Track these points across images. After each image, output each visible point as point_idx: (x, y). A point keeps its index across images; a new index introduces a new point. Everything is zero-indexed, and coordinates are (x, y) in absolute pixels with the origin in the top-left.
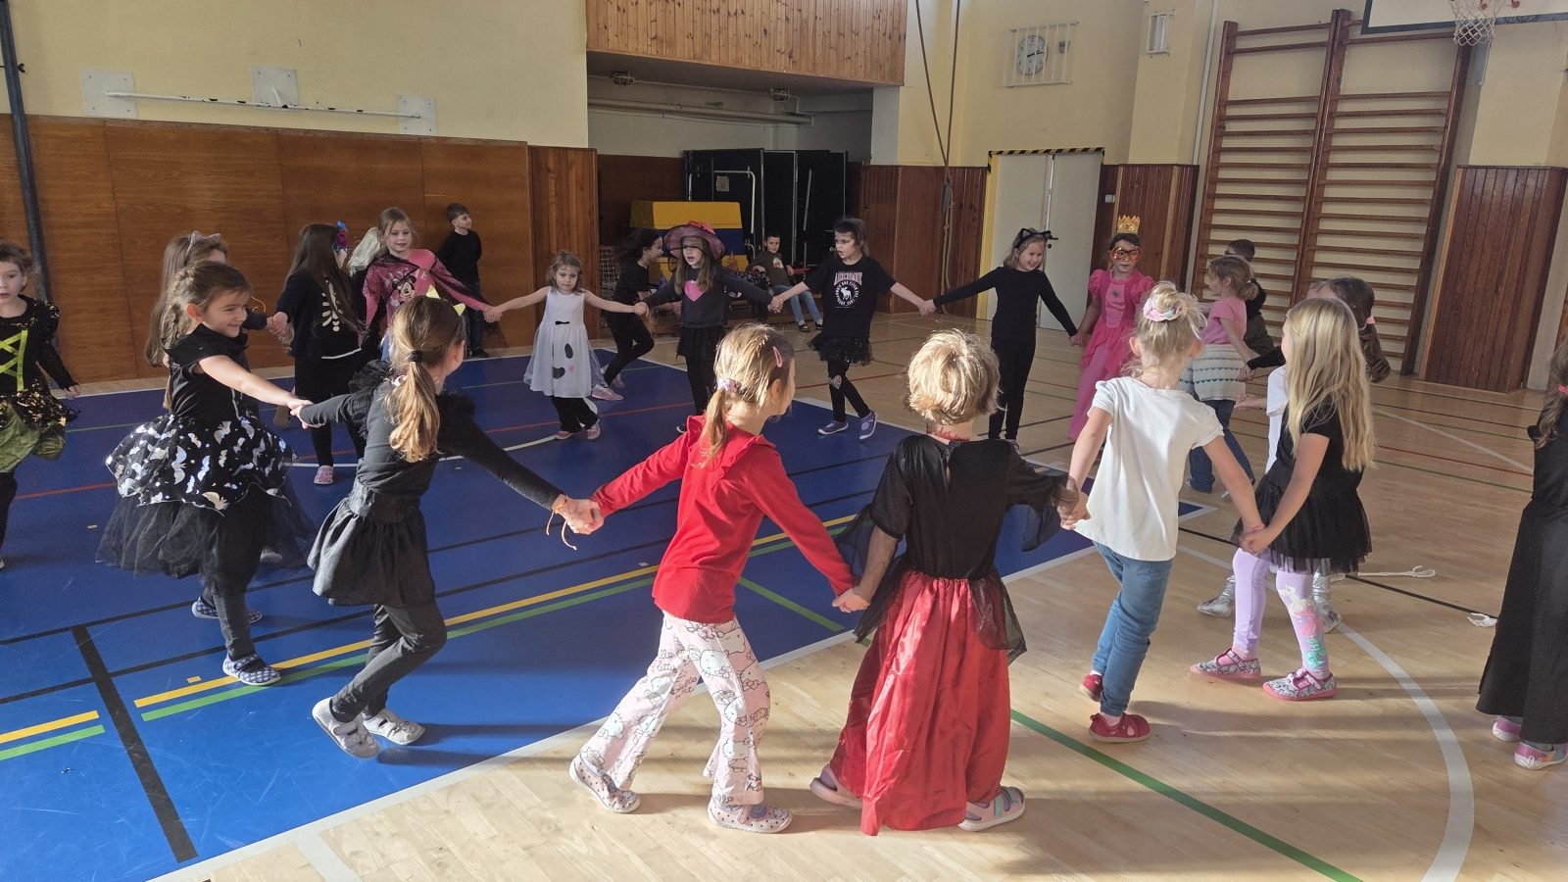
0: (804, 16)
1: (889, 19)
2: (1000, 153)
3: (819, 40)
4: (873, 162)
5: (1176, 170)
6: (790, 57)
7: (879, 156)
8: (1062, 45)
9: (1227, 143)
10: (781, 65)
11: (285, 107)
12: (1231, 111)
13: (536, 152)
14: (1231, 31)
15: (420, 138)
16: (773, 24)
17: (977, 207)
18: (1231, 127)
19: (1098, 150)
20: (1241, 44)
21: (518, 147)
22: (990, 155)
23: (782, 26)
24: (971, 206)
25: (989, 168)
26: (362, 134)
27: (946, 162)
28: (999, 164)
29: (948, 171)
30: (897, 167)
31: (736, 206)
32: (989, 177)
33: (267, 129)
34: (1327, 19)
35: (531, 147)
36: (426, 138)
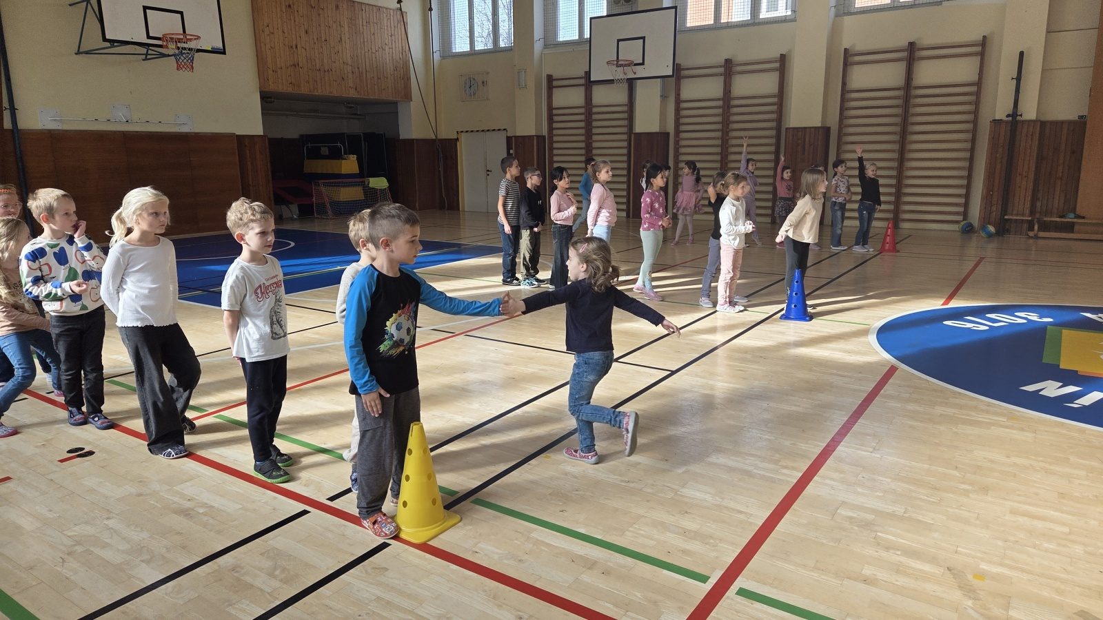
0: (361, 69)
1: (402, 71)
2: (462, 132)
3: (369, 81)
4: (401, 137)
5: (535, 137)
6: (356, 89)
7: (404, 135)
8: (483, 83)
9: (555, 125)
10: (352, 94)
11: (127, 121)
12: (555, 112)
13: (240, 138)
14: (550, 79)
15: (187, 133)
16: (346, 75)
17: (455, 157)
18: (556, 118)
19: (504, 130)
20: (555, 83)
21: (232, 136)
22: (458, 133)
23: (350, 75)
24: (452, 157)
25: (458, 139)
26: (161, 133)
27: (436, 137)
28: (463, 137)
29: (438, 141)
30: (413, 140)
32: (458, 143)
33: (118, 131)
34: (583, 74)
35: (237, 135)
36: (189, 133)
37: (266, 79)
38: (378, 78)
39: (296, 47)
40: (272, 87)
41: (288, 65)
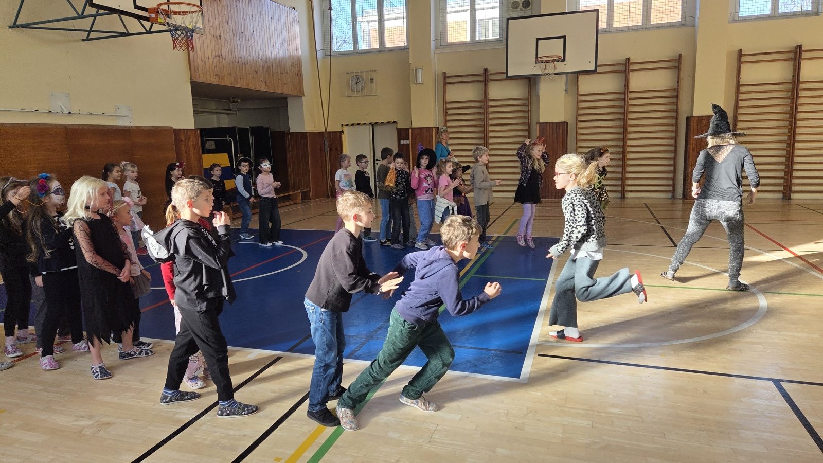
1: (297, 67)
2: (347, 125)
3: (275, 75)
4: (291, 131)
6: (266, 84)
7: (294, 128)
8: (371, 79)
9: (449, 118)
10: (263, 88)
11: (70, 113)
12: (449, 105)
13: (177, 131)
14: (445, 76)
15: (129, 127)
16: (258, 69)
17: (339, 148)
18: (450, 112)
19: (394, 122)
20: (449, 80)
21: (170, 129)
22: (342, 125)
23: (261, 69)
24: (336, 149)
25: (342, 132)
26: (104, 126)
27: (326, 130)
28: (345, 129)
29: (326, 135)
30: (304, 134)
31: (226, 155)
32: (343, 136)
33: (61, 125)
34: (481, 72)
35: (175, 130)
36: (131, 126)
37: (196, 70)
38: (281, 73)
39: (220, 38)
40: (201, 78)
41: (214, 56)
